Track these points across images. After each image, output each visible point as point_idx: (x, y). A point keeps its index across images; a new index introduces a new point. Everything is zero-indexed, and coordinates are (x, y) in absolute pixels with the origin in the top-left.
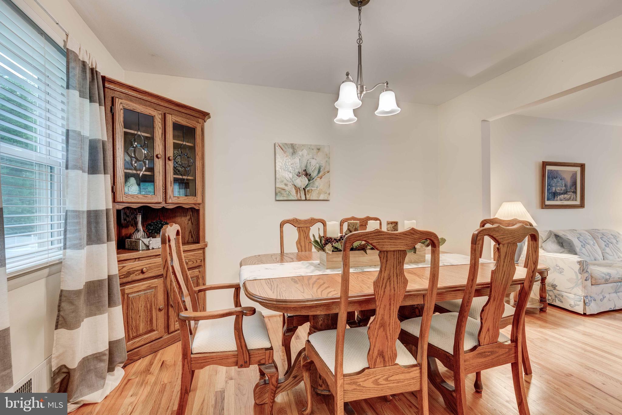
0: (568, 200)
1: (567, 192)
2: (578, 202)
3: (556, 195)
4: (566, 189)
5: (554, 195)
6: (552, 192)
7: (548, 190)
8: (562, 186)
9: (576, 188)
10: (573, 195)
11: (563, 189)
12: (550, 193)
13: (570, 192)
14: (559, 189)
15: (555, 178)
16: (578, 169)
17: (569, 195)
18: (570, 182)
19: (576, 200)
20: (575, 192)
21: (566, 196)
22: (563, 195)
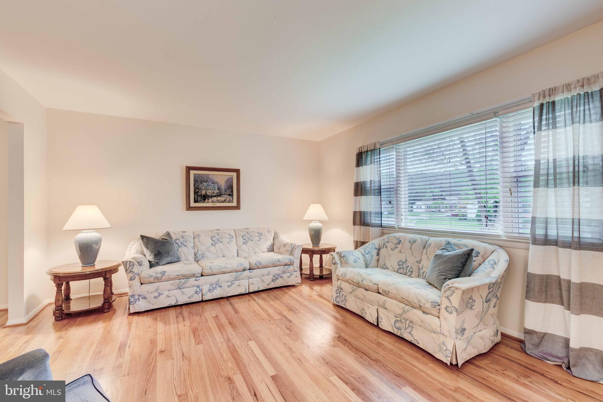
0: (223, 202)
1: (221, 195)
2: (234, 204)
3: (207, 198)
4: (220, 192)
5: (205, 198)
6: (201, 195)
7: (196, 193)
8: (215, 190)
9: (232, 192)
10: (228, 198)
11: (215, 192)
12: (198, 196)
13: (224, 194)
14: (210, 192)
15: (205, 182)
16: (234, 174)
17: (224, 197)
18: (225, 186)
19: (232, 202)
20: (231, 195)
21: (219, 198)
22: (216, 198)
